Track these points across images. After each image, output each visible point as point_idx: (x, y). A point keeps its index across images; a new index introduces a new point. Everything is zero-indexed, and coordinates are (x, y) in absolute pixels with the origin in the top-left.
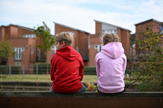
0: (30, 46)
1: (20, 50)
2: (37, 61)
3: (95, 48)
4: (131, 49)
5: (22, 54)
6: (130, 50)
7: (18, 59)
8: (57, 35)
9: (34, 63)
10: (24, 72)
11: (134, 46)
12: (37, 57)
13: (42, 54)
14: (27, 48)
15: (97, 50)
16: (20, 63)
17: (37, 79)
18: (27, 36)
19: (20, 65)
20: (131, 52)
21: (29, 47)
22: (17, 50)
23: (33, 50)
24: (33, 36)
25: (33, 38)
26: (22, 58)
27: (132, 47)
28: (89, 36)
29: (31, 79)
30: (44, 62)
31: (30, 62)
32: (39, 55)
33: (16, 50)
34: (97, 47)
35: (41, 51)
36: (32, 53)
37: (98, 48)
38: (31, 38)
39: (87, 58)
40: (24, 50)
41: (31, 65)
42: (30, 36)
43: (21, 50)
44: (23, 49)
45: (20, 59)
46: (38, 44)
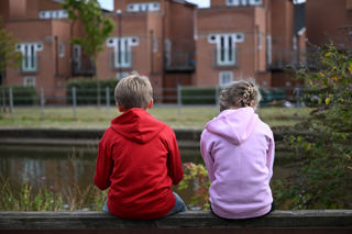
0: (56, 38)
1: (32, 48)
2: (74, 75)
3: (211, 41)
4: (295, 40)
5: (39, 57)
6: (292, 44)
7: (30, 69)
8: (119, 11)
9: (67, 78)
10: (43, 102)
11: (301, 33)
12: (74, 64)
13: (84, 56)
14: (49, 44)
15: (215, 45)
16: (34, 79)
17: (75, 119)
18: (47, 15)
19: (34, 83)
20: (295, 47)
21: (54, 41)
22: (26, 48)
23: (63, 49)
24: (62, 14)
25: (63, 20)
26: (39, 66)
27: (298, 37)
28: (195, 12)
29: (60, 119)
30: (91, 75)
31: (58, 76)
32: (78, 60)
33: (23, 49)
34: (213, 38)
35: (83, 49)
36: (62, 55)
37: (218, 41)
38: (57, 19)
39: (191, 64)
40: (41, 49)
41: (59, 84)
42: (54, 15)
43: (36, 48)
44: (39, 46)
45: (34, 69)
46: (75, 38)
